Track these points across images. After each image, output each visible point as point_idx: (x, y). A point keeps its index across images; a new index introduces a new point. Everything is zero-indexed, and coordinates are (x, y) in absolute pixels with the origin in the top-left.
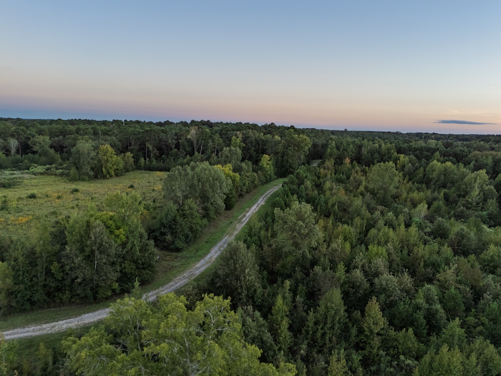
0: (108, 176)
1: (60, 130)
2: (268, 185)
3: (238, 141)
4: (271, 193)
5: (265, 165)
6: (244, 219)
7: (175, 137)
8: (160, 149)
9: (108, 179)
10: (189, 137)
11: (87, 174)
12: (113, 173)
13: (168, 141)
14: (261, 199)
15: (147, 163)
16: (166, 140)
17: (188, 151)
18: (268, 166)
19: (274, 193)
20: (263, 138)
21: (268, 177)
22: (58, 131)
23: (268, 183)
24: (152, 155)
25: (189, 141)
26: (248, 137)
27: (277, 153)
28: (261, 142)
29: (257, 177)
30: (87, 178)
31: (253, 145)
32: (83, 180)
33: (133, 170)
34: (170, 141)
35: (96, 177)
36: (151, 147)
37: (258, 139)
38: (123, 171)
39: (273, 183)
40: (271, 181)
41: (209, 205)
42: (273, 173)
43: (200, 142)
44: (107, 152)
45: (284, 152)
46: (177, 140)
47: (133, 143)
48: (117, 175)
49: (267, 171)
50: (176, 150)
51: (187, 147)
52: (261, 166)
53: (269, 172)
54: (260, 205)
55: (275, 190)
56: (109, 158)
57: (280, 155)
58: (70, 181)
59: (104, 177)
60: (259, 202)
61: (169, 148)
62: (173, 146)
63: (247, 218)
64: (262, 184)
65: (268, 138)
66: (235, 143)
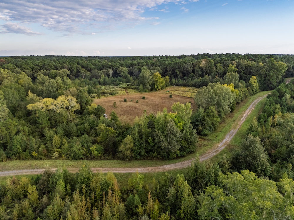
0: (157, 89)
1: (130, 64)
2: (255, 96)
3: (233, 67)
4: (258, 102)
5: (253, 83)
6: (242, 118)
7: (193, 66)
8: (183, 73)
9: (157, 91)
10: (201, 65)
11: (147, 88)
12: (160, 88)
13: (188, 69)
14: (251, 105)
15: (176, 81)
16: (187, 68)
17: (200, 74)
18: (255, 84)
19: (260, 102)
20: (251, 64)
21: (255, 91)
22: (129, 64)
23: (254, 94)
24: (179, 77)
25: (200, 68)
26: (240, 64)
27: (260, 75)
28: (248, 67)
29: (248, 91)
30: (147, 90)
31: (243, 69)
32: (146, 91)
33: (169, 86)
34: (189, 68)
35: (151, 90)
36: (178, 73)
37: (247, 65)
38: (165, 86)
39: (258, 95)
40: (256, 93)
41: (221, 110)
42: (258, 88)
43: (207, 68)
44: (157, 77)
45: (266, 74)
46: (193, 67)
48: (162, 89)
49: (254, 87)
50: (193, 74)
51: (199, 72)
52: (250, 83)
53: (255, 88)
54: (251, 110)
55: (260, 99)
56: (158, 80)
57: (263, 76)
58: (139, 92)
59: (156, 90)
60: (250, 107)
61: (189, 73)
62: (191, 71)
63: (244, 118)
64: (251, 95)
65: (254, 64)
66: (231, 68)
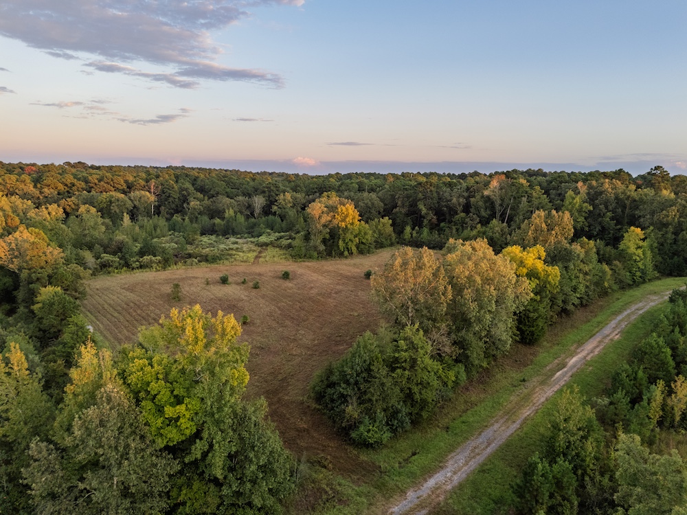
0: (346, 253)
2: (636, 292)
3: (578, 200)
4: (641, 312)
5: (632, 249)
6: (558, 374)
7: (466, 194)
8: (439, 214)
9: (346, 257)
10: (486, 193)
11: (315, 248)
12: (354, 249)
13: (450, 201)
14: (613, 324)
15: (415, 234)
16: (449, 198)
17: (484, 217)
18: (640, 252)
19: (648, 312)
20: (634, 194)
21: (638, 274)
23: (637, 286)
24: (426, 222)
25: (488, 199)
26: (601, 193)
27: (663, 225)
28: (627, 202)
29: (610, 272)
30: (315, 254)
31: (610, 208)
32: (311, 257)
33: (392, 245)
34: (454, 200)
35: (329, 254)
36: (424, 211)
37: (622, 196)
38: (373, 246)
39: (648, 287)
40: (644, 282)
42: (650, 266)
43: (507, 201)
44: (347, 216)
45: (680, 223)
46: (468, 198)
47: (399, 203)
48: (361, 252)
49: (635, 261)
50: (463, 215)
51: (482, 210)
52: (622, 250)
53: (640, 264)
54: (607, 341)
55: (652, 304)
56: (349, 226)
57: (671, 229)
58: (292, 256)
59: (341, 255)
60: (607, 331)
61: (453, 212)
62: (460, 208)
63: (566, 373)
64: (623, 288)
65: (646, 195)
66: (570, 203)
